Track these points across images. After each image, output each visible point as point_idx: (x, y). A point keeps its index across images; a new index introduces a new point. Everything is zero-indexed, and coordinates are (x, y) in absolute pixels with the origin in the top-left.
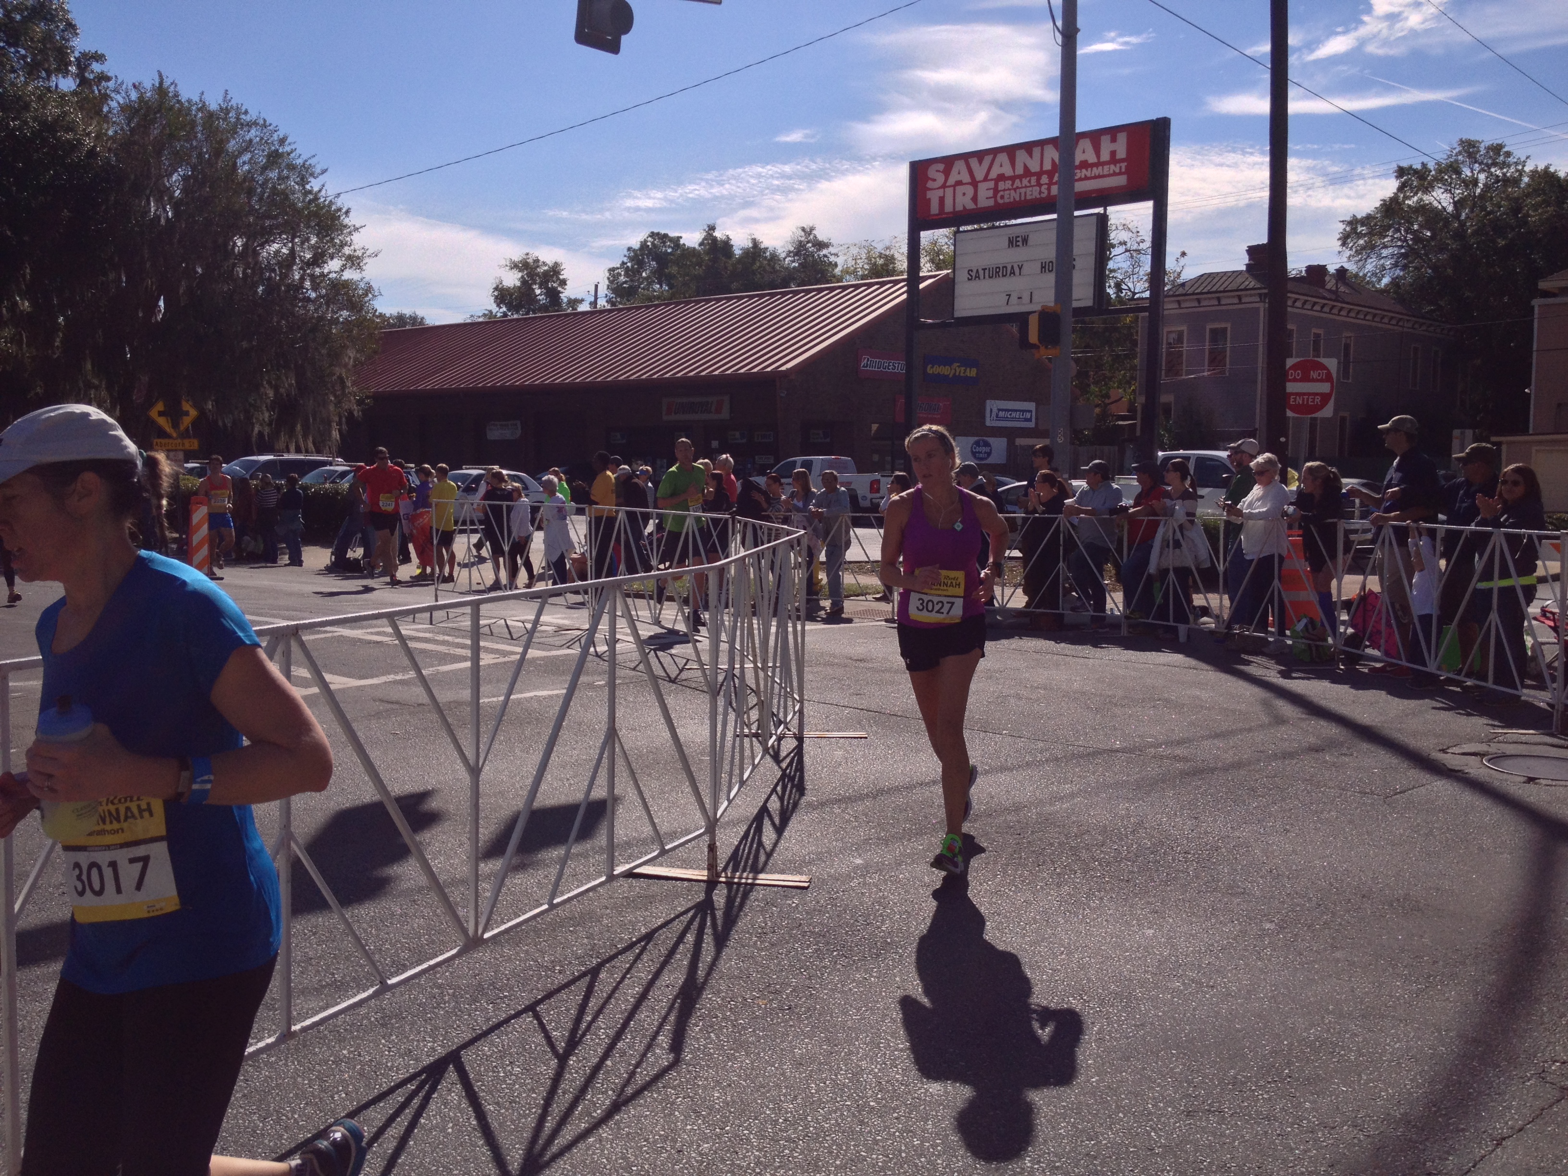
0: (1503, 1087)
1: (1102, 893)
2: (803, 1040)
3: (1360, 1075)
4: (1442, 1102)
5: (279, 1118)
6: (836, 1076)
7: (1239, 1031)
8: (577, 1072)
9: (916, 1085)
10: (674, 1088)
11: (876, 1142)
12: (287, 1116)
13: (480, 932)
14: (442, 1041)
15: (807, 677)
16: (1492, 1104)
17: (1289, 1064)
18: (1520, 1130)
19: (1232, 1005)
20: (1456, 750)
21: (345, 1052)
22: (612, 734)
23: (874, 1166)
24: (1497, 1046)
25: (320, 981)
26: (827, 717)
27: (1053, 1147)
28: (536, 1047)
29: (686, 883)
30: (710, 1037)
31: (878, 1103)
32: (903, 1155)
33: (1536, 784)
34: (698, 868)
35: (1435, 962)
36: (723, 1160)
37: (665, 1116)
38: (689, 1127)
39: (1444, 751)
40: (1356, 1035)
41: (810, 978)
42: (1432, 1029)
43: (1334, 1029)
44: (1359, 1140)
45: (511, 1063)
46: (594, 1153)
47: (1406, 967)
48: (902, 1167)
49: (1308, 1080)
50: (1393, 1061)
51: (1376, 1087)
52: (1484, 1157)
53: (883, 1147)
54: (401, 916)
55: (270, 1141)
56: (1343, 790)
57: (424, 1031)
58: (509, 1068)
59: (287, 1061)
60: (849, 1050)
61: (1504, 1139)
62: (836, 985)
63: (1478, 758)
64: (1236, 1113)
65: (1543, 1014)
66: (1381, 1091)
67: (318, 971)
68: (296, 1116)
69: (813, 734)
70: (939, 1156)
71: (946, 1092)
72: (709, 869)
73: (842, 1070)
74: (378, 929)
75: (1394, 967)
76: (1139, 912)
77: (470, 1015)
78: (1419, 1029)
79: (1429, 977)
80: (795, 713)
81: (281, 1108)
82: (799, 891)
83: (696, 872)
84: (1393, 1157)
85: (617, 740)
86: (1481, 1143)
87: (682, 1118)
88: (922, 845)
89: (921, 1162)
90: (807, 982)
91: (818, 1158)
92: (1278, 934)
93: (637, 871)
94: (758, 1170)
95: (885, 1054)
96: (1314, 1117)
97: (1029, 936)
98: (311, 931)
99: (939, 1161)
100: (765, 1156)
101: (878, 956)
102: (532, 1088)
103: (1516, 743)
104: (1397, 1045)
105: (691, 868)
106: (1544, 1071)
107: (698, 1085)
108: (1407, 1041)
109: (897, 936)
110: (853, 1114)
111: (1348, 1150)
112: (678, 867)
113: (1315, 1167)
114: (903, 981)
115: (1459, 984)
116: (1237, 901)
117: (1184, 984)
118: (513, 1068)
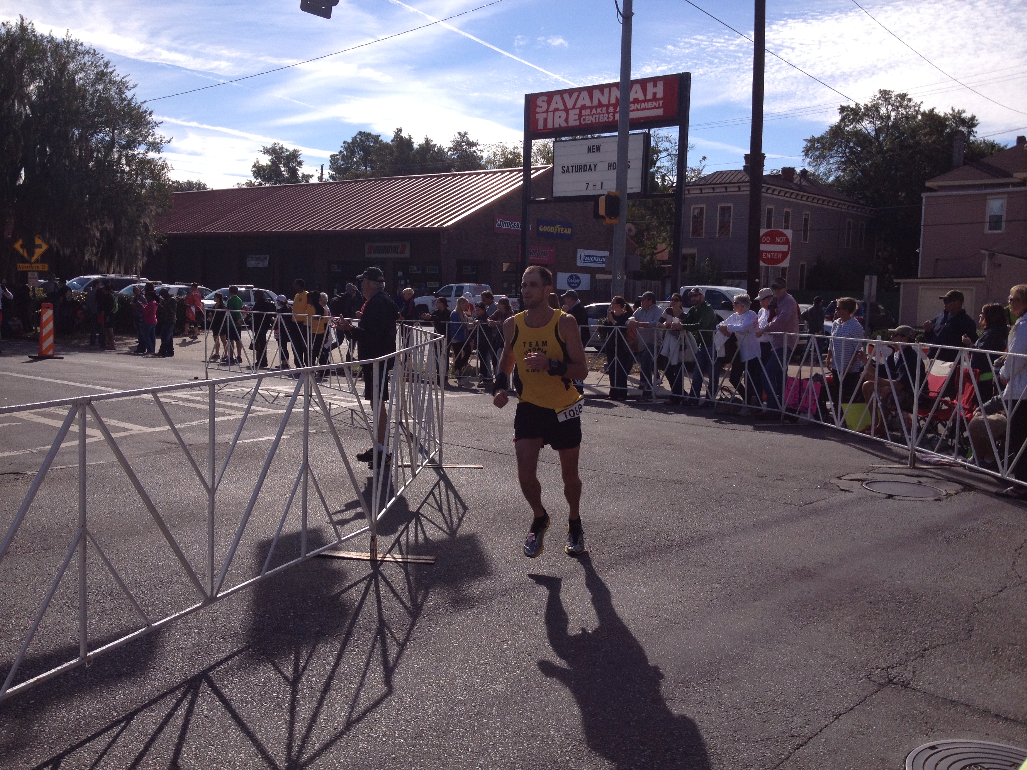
0: (844, 684)
1: (618, 566)
2: (421, 659)
3: (760, 677)
4: (807, 693)
5: (79, 711)
6: (439, 681)
7: (691, 650)
8: (274, 681)
9: (488, 686)
10: (335, 690)
11: (460, 721)
12: (84, 710)
13: (214, 594)
14: (188, 662)
15: (445, 428)
16: (836, 694)
17: (718, 670)
18: (851, 709)
19: (689, 634)
20: (847, 477)
21: (124, 669)
22: (306, 467)
23: (457, 736)
24: (845, 659)
25: (112, 624)
26: (458, 455)
27: (569, 722)
28: (249, 666)
29: (356, 562)
30: (362, 658)
31: (464, 697)
32: (476, 728)
33: (893, 499)
34: (365, 552)
35: (814, 609)
36: (363, 734)
37: (328, 707)
38: (343, 714)
39: (839, 478)
40: (761, 653)
41: (429, 621)
42: (808, 649)
43: (748, 649)
44: (755, 717)
45: (232, 675)
46: (281, 731)
47: (797, 611)
48: (474, 736)
49: (728, 680)
50: (781, 668)
51: (768, 684)
52: (827, 726)
53: (464, 724)
54: (168, 583)
55: (72, 726)
56: (774, 501)
57: (177, 656)
58: (231, 679)
59: (86, 675)
60: (449, 665)
61: (841, 715)
62: (445, 625)
63: (860, 483)
64: (682, 700)
65: (875, 640)
66: (771, 686)
67: (111, 618)
68: (90, 710)
69: (448, 466)
70: (498, 729)
71: (506, 689)
72: (371, 553)
73: (443, 677)
74: (152, 591)
75: (790, 611)
76: (639, 578)
77: (208, 646)
78: (799, 649)
79: (810, 618)
80: (436, 452)
81: (81, 705)
82: (428, 566)
83: (363, 554)
84: (773, 726)
85: (309, 471)
86: (826, 717)
87: (339, 708)
88: (509, 536)
89: (486, 732)
90: (427, 623)
91: (422, 731)
92: (722, 591)
93: (323, 553)
94: (384, 740)
95: (471, 667)
96: (729, 702)
97: (569, 593)
98: (107, 592)
99: (497, 732)
100: (389, 731)
101: (474, 606)
102: (245, 691)
103: (885, 473)
104: (784, 660)
105: (361, 551)
106: (870, 674)
107: (352, 688)
108: (791, 657)
109: (487, 594)
110: (447, 704)
111: (747, 722)
112: (352, 551)
113: (726, 733)
114: (487, 621)
115: (828, 621)
116: (699, 570)
117: (661, 621)
118: (233, 679)
